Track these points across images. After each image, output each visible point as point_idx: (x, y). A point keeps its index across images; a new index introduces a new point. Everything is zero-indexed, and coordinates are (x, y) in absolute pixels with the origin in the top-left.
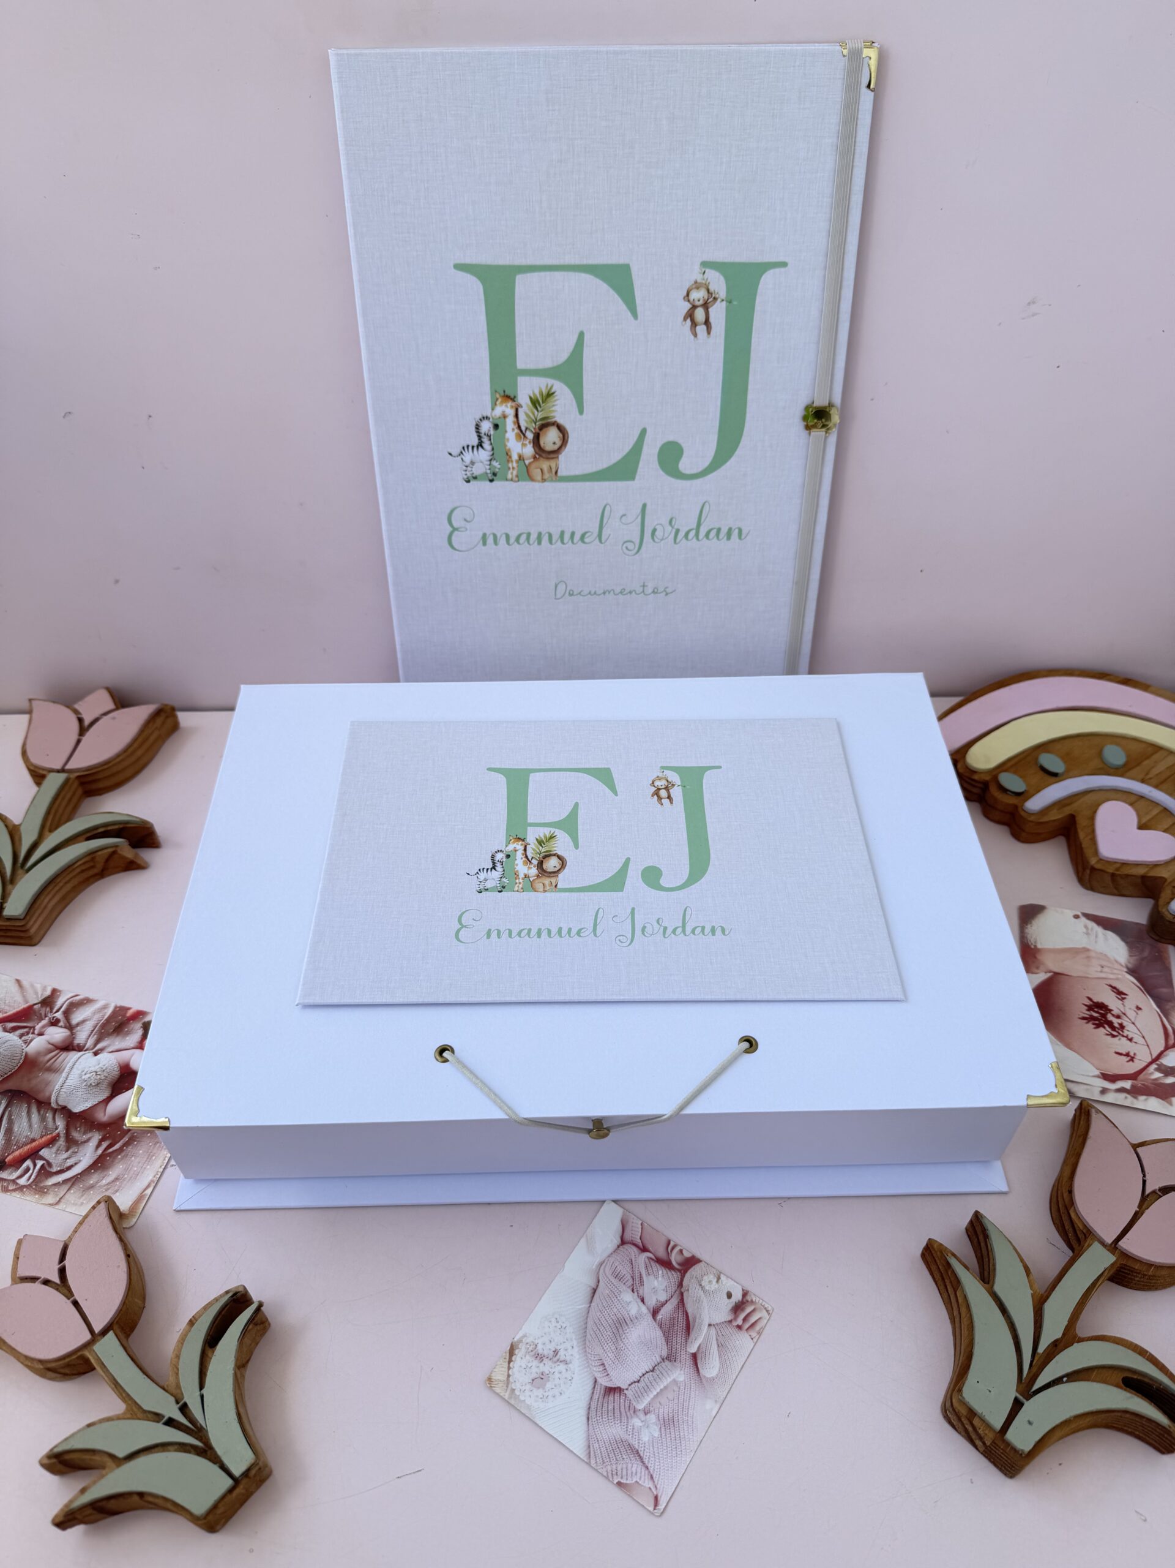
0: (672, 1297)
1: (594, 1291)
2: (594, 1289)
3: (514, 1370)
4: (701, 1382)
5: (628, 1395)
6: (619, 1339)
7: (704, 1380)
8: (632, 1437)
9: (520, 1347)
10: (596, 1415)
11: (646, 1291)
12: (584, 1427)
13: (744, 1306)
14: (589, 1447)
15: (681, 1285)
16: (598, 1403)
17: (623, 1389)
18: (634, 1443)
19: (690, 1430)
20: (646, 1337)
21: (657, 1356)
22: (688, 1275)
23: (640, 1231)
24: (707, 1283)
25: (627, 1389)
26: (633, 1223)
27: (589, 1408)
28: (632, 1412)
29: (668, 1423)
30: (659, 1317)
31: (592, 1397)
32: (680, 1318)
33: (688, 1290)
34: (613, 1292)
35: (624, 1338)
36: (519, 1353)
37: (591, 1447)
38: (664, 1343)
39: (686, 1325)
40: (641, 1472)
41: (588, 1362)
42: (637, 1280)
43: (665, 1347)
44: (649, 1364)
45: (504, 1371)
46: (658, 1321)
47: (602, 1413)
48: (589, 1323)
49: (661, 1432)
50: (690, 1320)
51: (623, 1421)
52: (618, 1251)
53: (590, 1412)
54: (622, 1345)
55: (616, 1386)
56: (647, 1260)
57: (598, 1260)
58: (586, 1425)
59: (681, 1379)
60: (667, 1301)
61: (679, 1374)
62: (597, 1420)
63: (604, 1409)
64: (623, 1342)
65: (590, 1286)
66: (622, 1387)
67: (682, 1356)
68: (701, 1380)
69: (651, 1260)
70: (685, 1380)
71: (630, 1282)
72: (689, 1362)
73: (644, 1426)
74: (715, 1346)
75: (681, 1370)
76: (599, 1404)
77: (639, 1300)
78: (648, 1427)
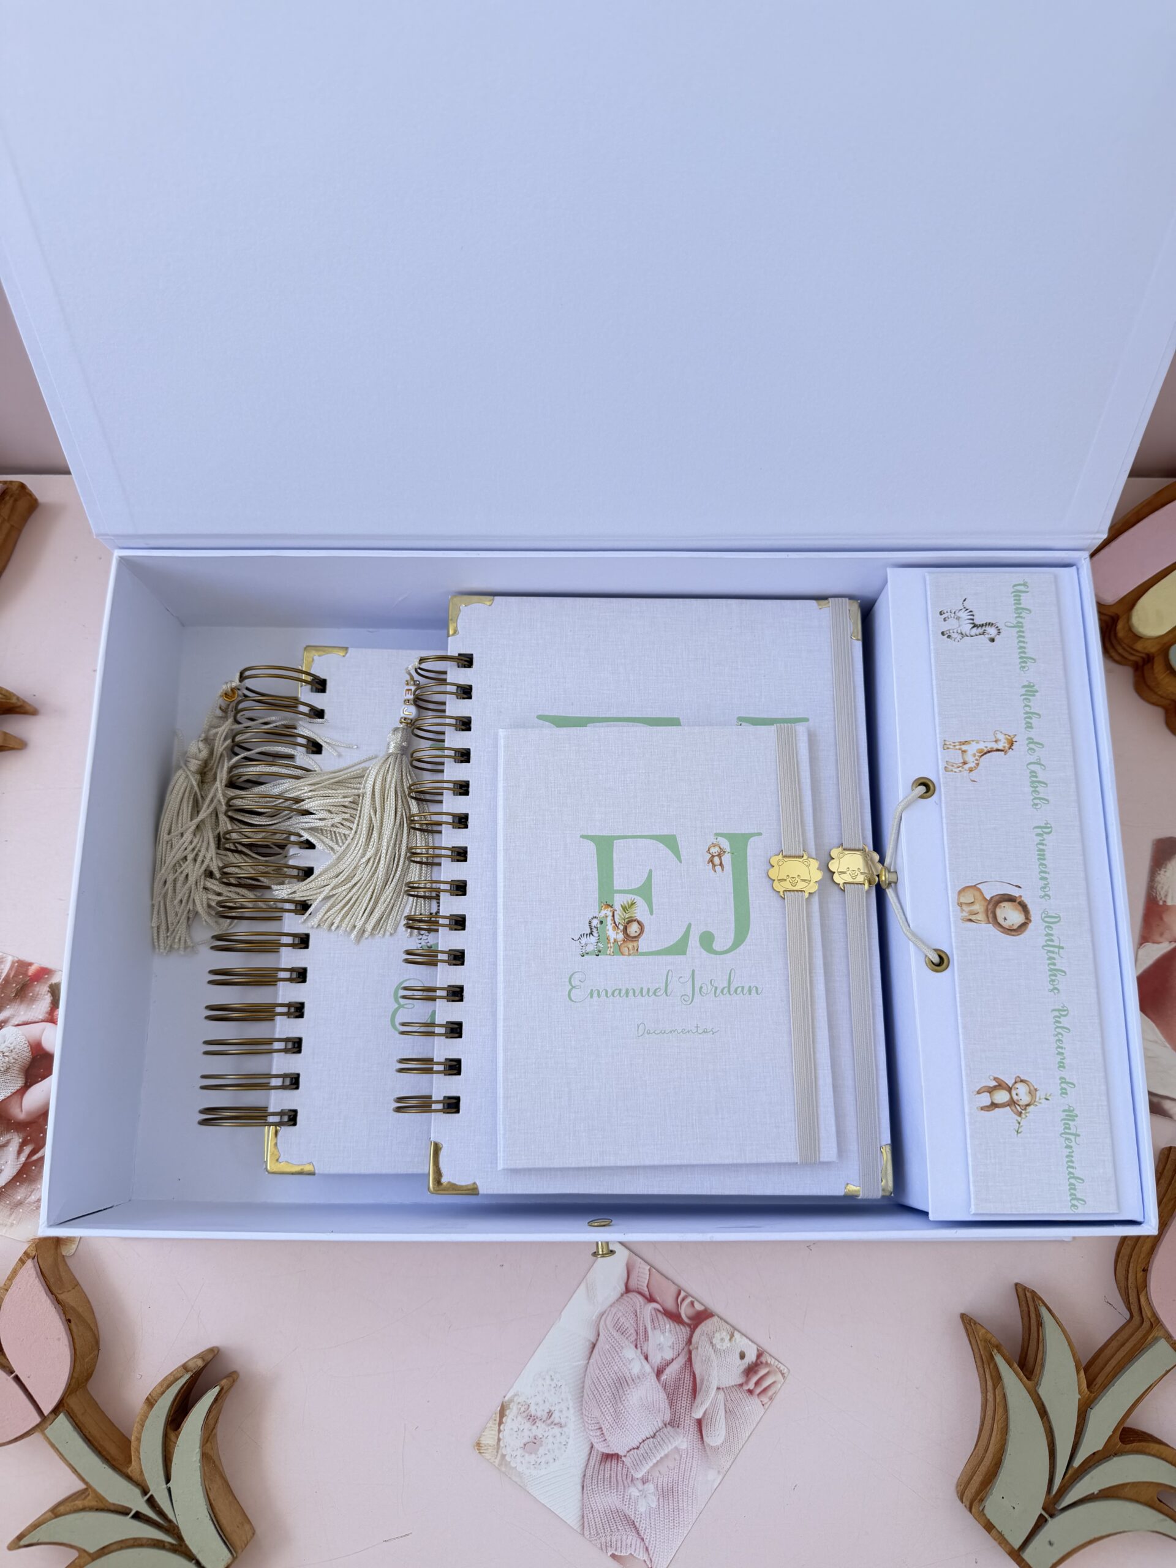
0: (679, 1355)
1: (594, 1346)
2: (593, 1343)
3: (505, 1433)
4: (705, 1451)
5: (626, 1463)
6: (618, 1401)
7: (707, 1448)
8: (629, 1507)
9: (511, 1406)
10: (592, 1483)
11: (651, 1347)
12: (579, 1496)
13: (756, 1368)
14: (583, 1517)
15: (689, 1341)
16: (593, 1470)
17: (621, 1456)
18: (630, 1515)
19: (690, 1501)
20: (649, 1400)
21: (659, 1420)
22: (698, 1331)
23: (648, 1278)
24: (719, 1341)
25: (625, 1456)
26: (639, 1267)
27: (585, 1475)
28: (629, 1480)
29: (667, 1494)
30: (663, 1377)
31: (587, 1464)
32: (686, 1379)
33: (697, 1348)
34: (614, 1347)
35: (624, 1400)
36: (510, 1414)
37: (585, 1517)
38: (667, 1406)
39: (692, 1387)
40: (636, 1544)
41: (584, 1426)
42: (641, 1333)
43: (668, 1412)
44: (650, 1430)
45: (495, 1435)
46: (662, 1383)
47: (598, 1482)
48: (586, 1381)
49: (659, 1503)
50: (697, 1382)
51: (619, 1490)
52: (622, 1300)
53: (586, 1480)
54: (622, 1407)
55: (613, 1453)
56: (653, 1312)
57: (600, 1309)
58: (580, 1495)
59: (684, 1446)
60: (673, 1360)
61: (682, 1442)
62: (592, 1489)
63: (599, 1477)
64: (623, 1404)
65: (589, 1340)
66: (621, 1453)
67: (686, 1422)
68: (705, 1448)
69: (658, 1313)
70: (687, 1448)
71: (633, 1338)
72: (693, 1429)
73: (641, 1496)
74: (722, 1413)
75: (684, 1436)
76: (595, 1471)
77: (642, 1358)
78: (645, 1497)
